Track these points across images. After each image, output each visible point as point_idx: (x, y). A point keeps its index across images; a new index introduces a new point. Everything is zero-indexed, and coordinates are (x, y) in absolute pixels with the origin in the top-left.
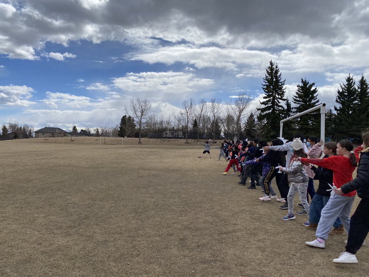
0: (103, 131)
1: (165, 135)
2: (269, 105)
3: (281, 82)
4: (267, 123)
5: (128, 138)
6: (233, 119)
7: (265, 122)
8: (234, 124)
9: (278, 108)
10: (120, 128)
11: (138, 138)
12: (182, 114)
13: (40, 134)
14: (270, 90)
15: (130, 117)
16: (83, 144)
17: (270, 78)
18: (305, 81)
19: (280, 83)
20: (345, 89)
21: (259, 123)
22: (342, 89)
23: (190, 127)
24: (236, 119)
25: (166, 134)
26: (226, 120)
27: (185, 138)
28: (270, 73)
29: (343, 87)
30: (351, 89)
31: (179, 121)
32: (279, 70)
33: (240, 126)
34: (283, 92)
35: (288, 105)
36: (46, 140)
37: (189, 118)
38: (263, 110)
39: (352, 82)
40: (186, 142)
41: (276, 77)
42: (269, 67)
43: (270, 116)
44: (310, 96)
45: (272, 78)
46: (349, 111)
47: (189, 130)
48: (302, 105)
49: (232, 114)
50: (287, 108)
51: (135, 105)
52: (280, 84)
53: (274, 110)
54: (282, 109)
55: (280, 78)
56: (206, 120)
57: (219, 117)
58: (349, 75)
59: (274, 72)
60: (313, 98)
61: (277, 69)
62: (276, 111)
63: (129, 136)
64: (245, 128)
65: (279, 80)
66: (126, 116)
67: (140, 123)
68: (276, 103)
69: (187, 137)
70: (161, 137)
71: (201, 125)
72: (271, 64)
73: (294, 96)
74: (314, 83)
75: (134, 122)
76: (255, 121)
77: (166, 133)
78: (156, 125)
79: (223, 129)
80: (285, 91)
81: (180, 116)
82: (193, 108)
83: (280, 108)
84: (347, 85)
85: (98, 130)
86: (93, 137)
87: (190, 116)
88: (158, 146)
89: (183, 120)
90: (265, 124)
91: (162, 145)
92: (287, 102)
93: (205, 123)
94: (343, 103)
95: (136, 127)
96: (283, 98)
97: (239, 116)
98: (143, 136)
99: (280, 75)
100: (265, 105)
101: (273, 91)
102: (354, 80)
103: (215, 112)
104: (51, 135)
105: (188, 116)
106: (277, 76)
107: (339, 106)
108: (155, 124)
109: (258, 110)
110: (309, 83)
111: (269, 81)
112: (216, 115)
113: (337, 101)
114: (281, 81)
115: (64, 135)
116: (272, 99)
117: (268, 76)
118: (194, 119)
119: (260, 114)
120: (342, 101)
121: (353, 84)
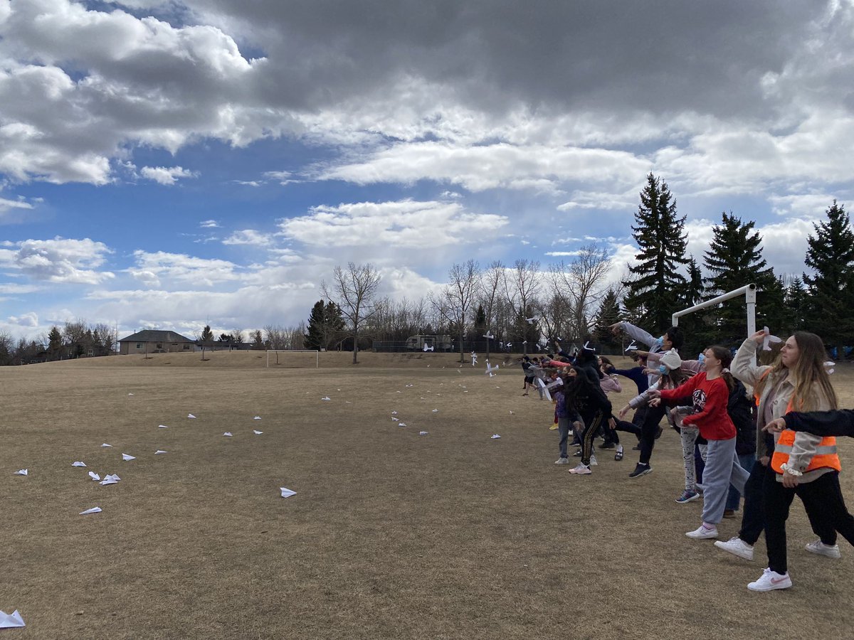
0: (270, 335)
1: (411, 344)
2: (651, 274)
3: (677, 222)
4: (646, 315)
5: (329, 352)
6: (568, 305)
7: (644, 313)
8: (570, 316)
9: (671, 279)
10: (309, 329)
11: (350, 351)
12: (449, 296)
13: (133, 346)
14: (651, 239)
15: (331, 305)
16: (230, 366)
17: (650, 213)
18: (732, 218)
19: (674, 223)
20: (825, 235)
21: (629, 315)
22: (820, 234)
23: (467, 325)
24: (573, 304)
25: (415, 341)
26: (551, 307)
27: (456, 350)
28: (650, 201)
29: (822, 229)
30: (840, 234)
31: (443, 311)
32: (670, 195)
33: (585, 320)
34: (682, 244)
35: (695, 273)
36: (147, 358)
37: (467, 304)
38: (636, 286)
39: (842, 219)
40: (459, 359)
41: (664, 211)
42: (647, 190)
43: (654, 298)
44: (745, 252)
45: (655, 214)
46: (838, 285)
47: (465, 331)
48: (726, 273)
49: (567, 294)
50: (691, 279)
51: (345, 277)
52: (675, 226)
53: (662, 284)
54: (681, 282)
55: (673, 213)
56: (504, 308)
57: (534, 302)
58: (835, 202)
59: (659, 199)
60: (751, 256)
61: (666, 192)
62: (668, 288)
63: (330, 348)
64: (596, 326)
65: (672, 217)
66: (322, 302)
67: (355, 318)
68: (667, 268)
69: (461, 347)
70: (403, 350)
71: (494, 319)
72: (652, 181)
73: (708, 253)
74: (754, 223)
75: (342, 316)
76: (619, 310)
77: (413, 340)
78: (392, 322)
79: (544, 330)
80: (685, 241)
81: (445, 299)
82: (475, 281)
83: (676, 280)
84: (831, 225)
85: (258, 333)
86: (250, 352)
87: (468, 300)
88: (397, 369)
89: (453, 309)
90: (644, 316)
91: (406, 367)
92: (692, 265)
93: (502, 315)
94: (821, 267)
95: (345, 327)
96: (682, 258)
97: (583, 299)
98: (362, 347)
99: (673, 206)
100: (642, 274)
101: (658, 242)
102: (846, 214)
103: (526, 290)
104: (154, 347)
105: (464, 300)
106: (667, 209)
107: (813, 273)
108: (389, 319)
109: (626, 284)
110: (742, 224)
111: (647, 221)
112: (527, 297)
113: (808, 262)
114: (675, 220)
115: (185, 348)
116: (657, 260)
117: (645, 208)
118: (477, 307)
119: (631, 294)
120: (819, 262)
121: (844, 223)
